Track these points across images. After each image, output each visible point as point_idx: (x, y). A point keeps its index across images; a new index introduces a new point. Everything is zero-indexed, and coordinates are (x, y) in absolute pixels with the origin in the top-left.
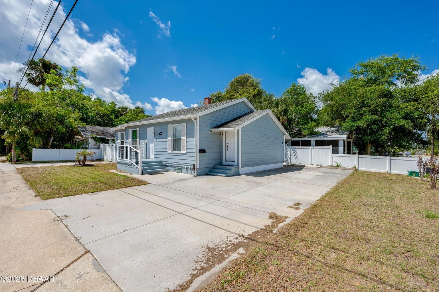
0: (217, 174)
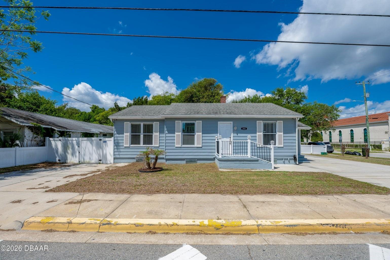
0: (302, 162)
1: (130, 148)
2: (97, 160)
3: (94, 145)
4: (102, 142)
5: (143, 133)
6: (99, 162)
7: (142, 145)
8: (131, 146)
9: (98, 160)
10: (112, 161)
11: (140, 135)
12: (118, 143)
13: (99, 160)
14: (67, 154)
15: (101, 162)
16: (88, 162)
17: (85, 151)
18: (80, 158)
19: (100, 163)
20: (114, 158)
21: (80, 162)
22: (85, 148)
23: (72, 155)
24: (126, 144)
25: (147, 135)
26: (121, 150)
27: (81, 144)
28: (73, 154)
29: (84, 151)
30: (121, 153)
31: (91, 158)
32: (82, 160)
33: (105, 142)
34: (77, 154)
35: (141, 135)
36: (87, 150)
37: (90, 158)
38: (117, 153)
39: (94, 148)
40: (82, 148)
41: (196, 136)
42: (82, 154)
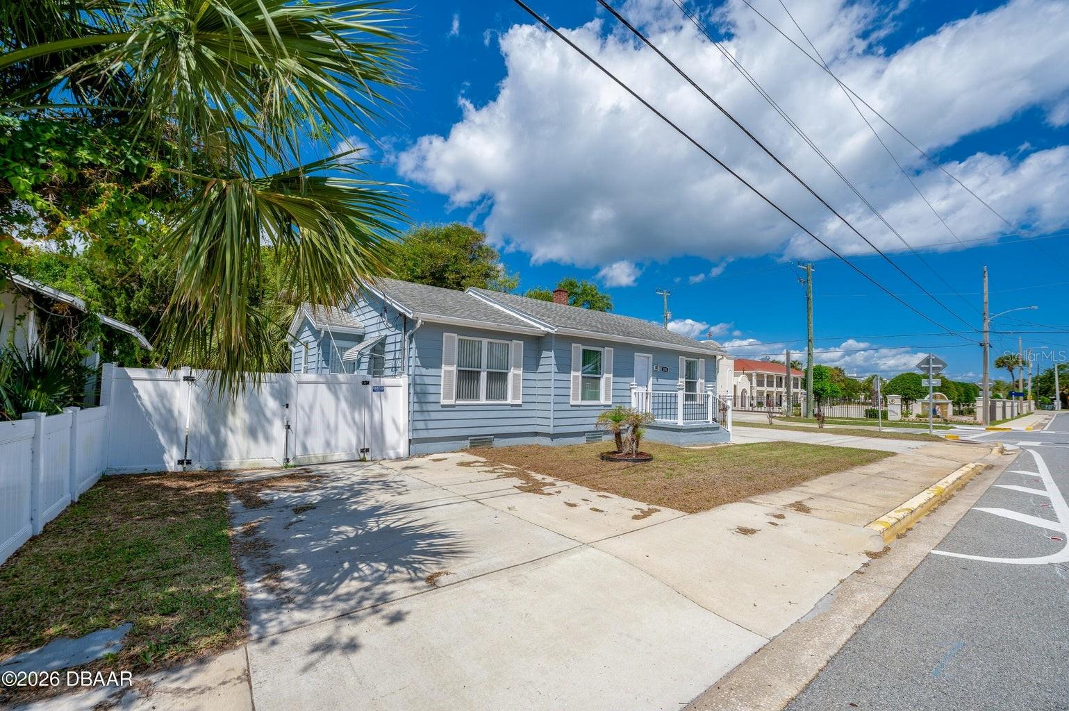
1: (457, 408)
2: (354, 451)
3: (342, 398)
4: (370, 388)
5: (487, 368)
6: (362, 455)
7: (483, 400)
8: (458, 402)
9: (357, 450)
10: (403, 449)
11: (480, 372)
12: (425, 393)
13: (362, 451)
14: (226, 435)
15: (368, 457)
16: (321, 460)
17: (309, 419)
18: (291, 444)
19: (363, 460)
20: (410, 440)
21: (291, 463)
22: (311, 408)
23: (252, 432)
24: (447, 396)
25: (495, 373)
26: (434, 416)
27: (295, 394)
28: (255, 431)
29: (307, 420)
30: (431, 425)
31: (333, 443)
32: (299, 452)
33: (380, 389)
34: (277, 430)
35: (482, 373)
36: (317, 417)
37: (328, 444)
38: (421, 425)
39: (344, 405)
40: (299, 409)
41: (603, 382)
42: (300, 427)
